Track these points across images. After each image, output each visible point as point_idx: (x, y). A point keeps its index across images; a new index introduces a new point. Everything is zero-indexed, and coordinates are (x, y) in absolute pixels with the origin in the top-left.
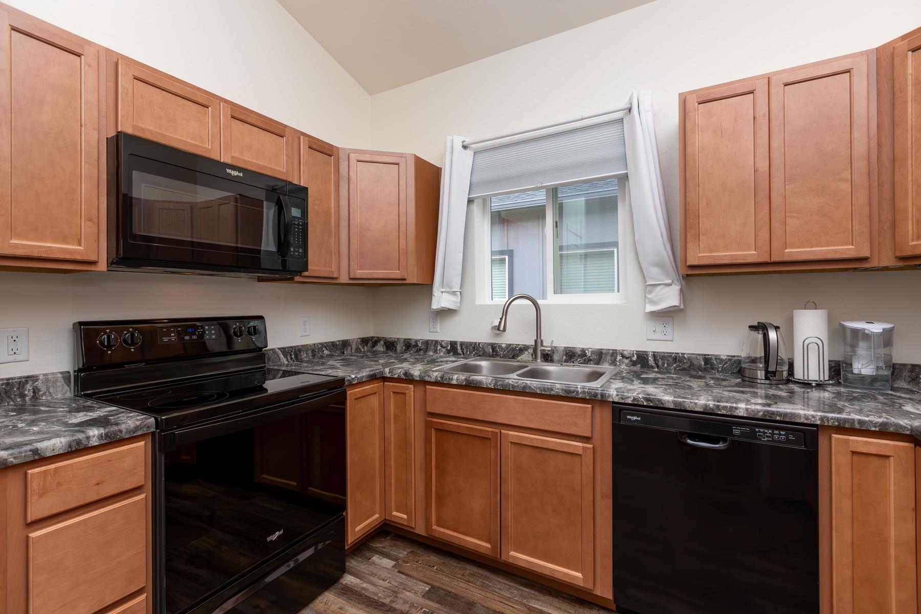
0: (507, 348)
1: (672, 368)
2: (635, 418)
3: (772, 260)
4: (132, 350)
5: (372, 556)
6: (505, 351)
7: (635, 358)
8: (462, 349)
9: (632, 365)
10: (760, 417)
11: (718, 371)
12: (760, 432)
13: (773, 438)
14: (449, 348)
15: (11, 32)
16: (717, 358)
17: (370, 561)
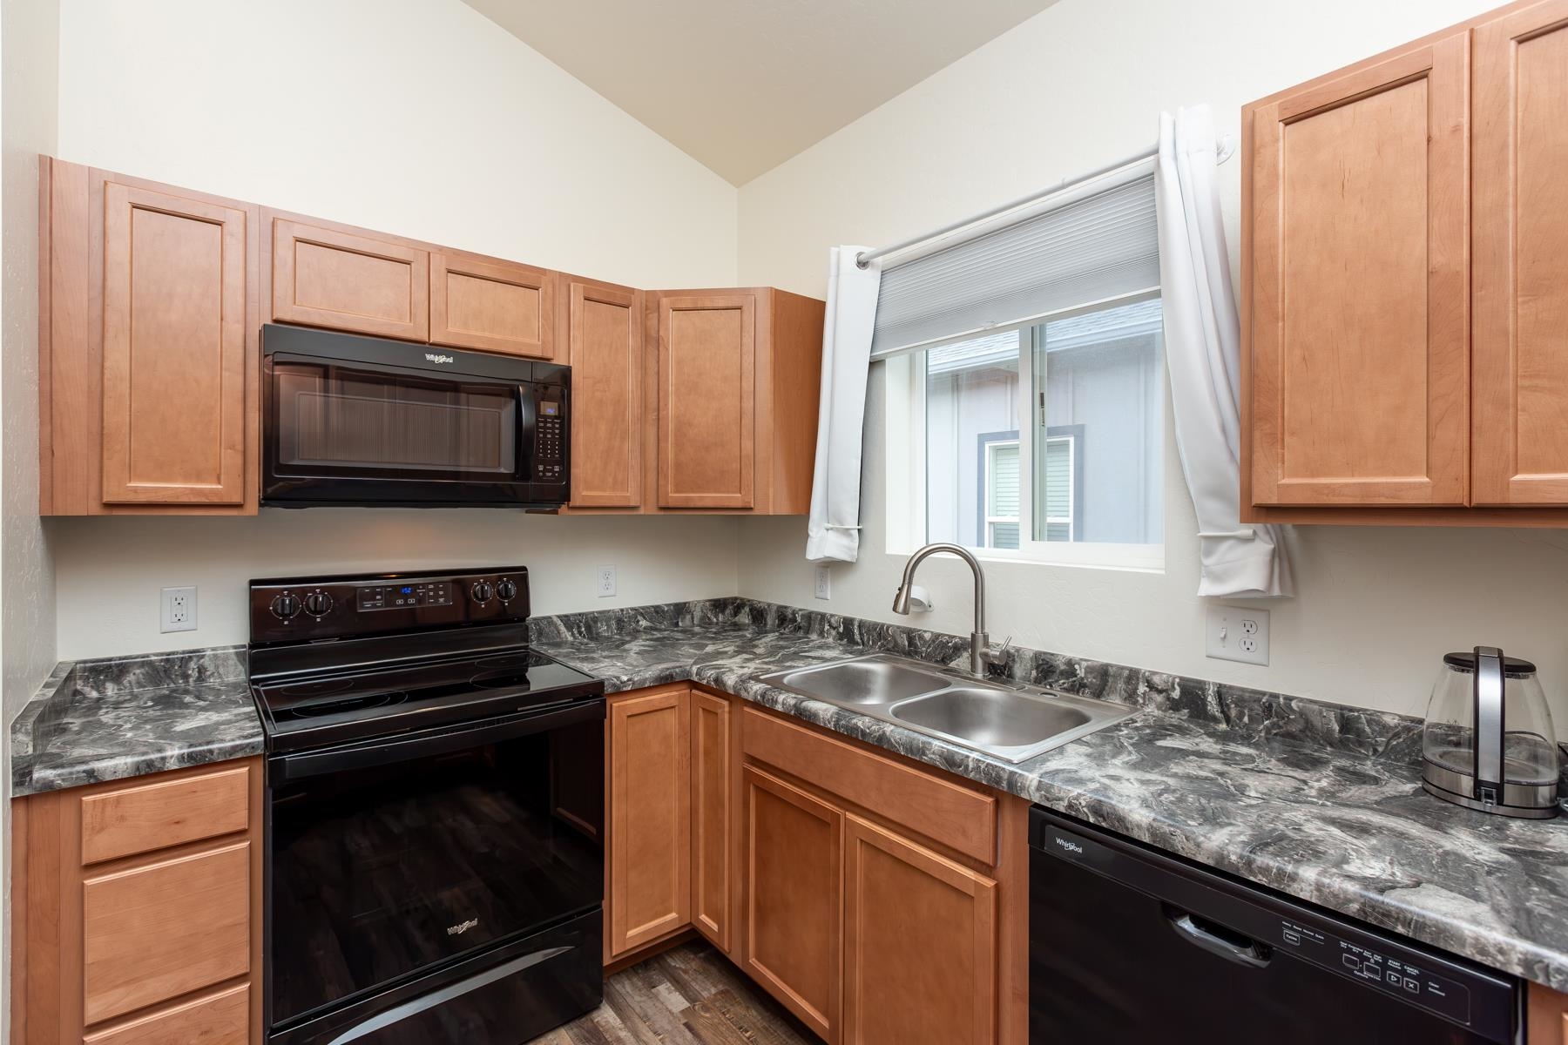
0: (934, 641)
1: (1262, 727)
2: (1072, 847)
3: (1474, 502)
4: (318, 620)
5: (661, 983)
6: (929, 646)
7: (1176, 694)
8: (861, 634)
9: (1170, 709)
10: (1352, 915)
11: (1375, 751)
12: (1349, 951)
13: (1383, 977)
14: (841, 630)
15: (132, 211)
16: (1374, 718)
17: (653, 990)
